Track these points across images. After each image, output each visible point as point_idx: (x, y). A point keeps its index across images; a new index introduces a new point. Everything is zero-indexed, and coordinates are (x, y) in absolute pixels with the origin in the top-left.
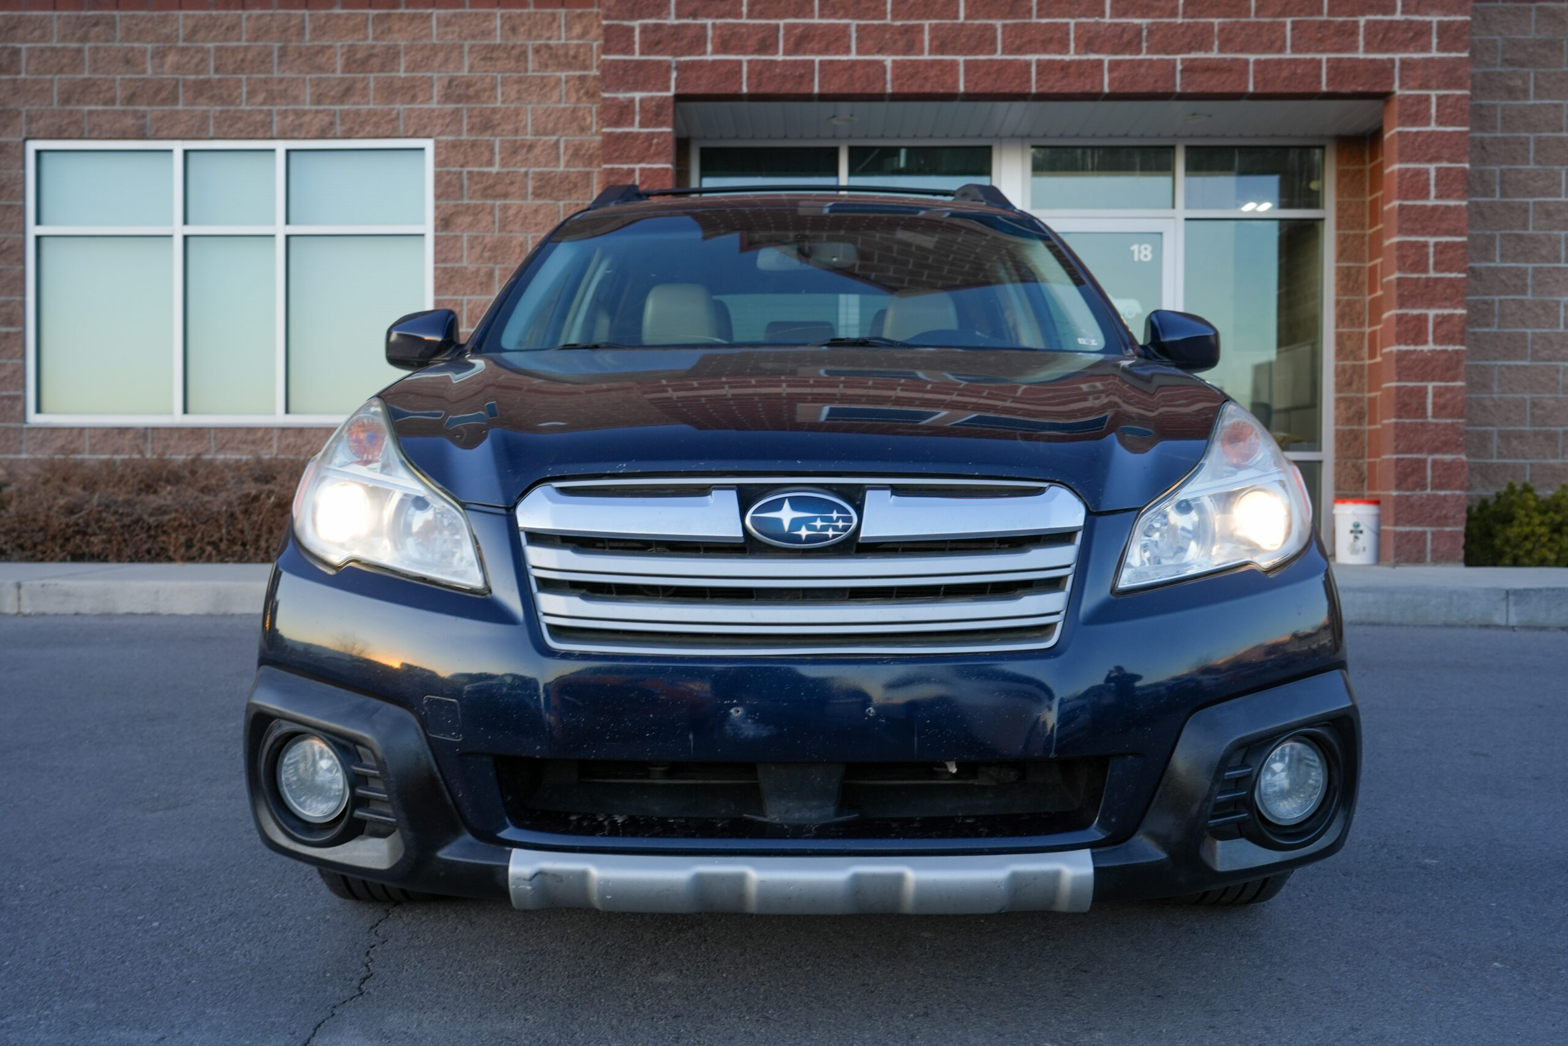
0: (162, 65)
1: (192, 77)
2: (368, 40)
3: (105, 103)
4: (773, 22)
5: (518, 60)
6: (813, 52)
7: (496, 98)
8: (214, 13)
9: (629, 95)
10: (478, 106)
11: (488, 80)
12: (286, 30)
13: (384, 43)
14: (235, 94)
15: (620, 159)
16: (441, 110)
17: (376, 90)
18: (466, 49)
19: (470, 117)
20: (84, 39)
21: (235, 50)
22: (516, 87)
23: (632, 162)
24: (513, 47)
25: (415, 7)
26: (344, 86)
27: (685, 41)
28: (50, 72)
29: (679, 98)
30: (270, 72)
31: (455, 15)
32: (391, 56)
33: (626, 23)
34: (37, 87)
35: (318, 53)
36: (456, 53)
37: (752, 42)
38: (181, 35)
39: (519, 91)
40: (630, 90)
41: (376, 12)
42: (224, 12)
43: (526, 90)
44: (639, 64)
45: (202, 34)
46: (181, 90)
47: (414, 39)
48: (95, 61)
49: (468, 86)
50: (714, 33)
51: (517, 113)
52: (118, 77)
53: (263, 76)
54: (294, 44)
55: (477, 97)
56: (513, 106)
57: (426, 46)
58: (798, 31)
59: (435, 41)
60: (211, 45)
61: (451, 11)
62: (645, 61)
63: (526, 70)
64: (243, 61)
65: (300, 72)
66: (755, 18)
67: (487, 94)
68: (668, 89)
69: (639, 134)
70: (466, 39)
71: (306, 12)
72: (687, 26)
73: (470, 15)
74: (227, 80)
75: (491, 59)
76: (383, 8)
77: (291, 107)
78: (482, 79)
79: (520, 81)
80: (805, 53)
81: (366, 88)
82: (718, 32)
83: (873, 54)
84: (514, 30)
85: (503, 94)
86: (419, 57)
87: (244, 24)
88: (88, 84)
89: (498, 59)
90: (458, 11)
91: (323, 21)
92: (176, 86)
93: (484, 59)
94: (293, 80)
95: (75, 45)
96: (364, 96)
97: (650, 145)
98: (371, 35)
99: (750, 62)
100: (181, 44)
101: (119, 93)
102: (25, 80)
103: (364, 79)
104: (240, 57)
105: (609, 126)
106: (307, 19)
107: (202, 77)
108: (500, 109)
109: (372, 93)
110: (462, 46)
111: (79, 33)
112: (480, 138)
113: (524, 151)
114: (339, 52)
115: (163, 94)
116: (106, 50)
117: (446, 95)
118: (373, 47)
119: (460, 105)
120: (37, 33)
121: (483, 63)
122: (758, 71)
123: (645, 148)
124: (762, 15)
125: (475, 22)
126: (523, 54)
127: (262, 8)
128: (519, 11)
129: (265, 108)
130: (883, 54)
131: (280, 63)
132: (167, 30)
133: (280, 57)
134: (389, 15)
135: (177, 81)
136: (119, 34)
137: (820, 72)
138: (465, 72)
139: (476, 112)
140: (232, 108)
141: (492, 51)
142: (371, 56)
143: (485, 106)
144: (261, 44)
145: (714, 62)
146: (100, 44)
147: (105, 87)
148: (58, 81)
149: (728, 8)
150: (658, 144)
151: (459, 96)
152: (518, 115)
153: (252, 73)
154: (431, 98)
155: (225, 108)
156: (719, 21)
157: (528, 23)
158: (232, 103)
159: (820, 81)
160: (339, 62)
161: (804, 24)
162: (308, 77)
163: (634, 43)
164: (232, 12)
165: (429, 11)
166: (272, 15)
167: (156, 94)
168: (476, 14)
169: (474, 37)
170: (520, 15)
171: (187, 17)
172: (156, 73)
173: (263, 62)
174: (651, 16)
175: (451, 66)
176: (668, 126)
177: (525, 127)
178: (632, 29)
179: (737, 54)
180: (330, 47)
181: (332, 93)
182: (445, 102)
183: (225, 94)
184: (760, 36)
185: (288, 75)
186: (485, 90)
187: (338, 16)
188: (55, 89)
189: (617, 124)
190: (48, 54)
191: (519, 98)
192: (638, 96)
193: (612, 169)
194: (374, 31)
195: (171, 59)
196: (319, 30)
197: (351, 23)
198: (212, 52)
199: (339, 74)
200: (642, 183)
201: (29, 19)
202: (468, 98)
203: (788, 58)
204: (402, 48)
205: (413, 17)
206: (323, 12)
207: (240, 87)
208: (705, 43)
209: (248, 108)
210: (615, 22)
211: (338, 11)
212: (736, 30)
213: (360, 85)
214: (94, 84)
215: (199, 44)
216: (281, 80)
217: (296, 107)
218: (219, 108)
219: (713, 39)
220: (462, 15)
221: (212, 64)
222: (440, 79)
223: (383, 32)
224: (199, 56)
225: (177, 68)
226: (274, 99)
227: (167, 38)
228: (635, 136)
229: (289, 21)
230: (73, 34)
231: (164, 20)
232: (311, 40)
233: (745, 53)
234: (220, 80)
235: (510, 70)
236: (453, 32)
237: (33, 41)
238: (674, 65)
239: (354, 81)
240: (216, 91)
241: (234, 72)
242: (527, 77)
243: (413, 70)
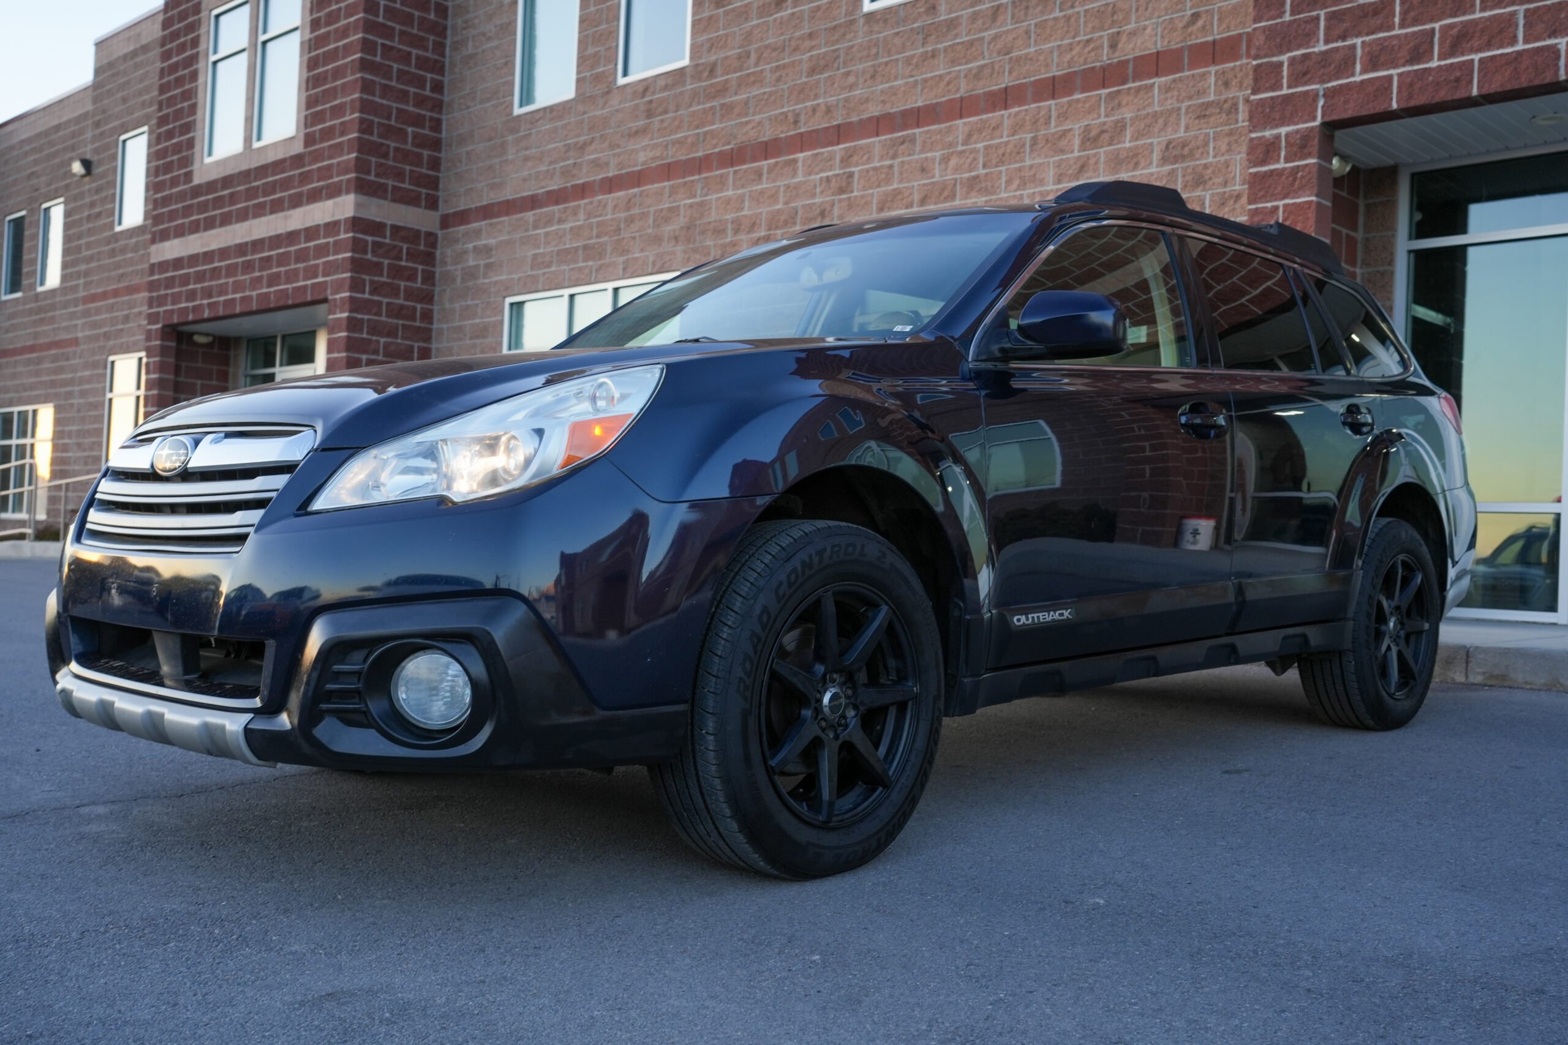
0: (946, 169)
1: (967, 175)
2: (1102, 118)
3: (907, 208)
4: (1428, 27)
5: (1229, 113)
6: (1472, 51)
7: (1208, 153)
8: (984, 117)
9: (1275, 132)
10: (1191, 164)
11: (1202, 137)
12: (1036, 122)
13: (1113, 118)
14: (997, 185)
15: (1265, 198)
16: (1159, 172)
17: (1105, 163)
18: (1183, 110)
19: (1184, 176)
20: (894, 157)
21: (998, 146)
22: (1226, 140)
23: (1275, 200)
24: (1225, 101)
25: (1141, 80)
26: (1079, 164)
27: (1332, 67)
28: (871, 188)
29: (1325, 124)
30: (1023, 161)
31: (1174, 81)
32: (1120, 128)
33: (1275, 59)
34: (864, 201)
35: (1061, 137)
36: (1175, 115)
37: (1404, 54)
38: (960, 141)
39: (1229, 144)
40: (1277, 126)
41: (1107, 91)
42: (991, 115)
43: (1236, 141)
44: (1287, 98)
45: (975, 137)
46: (958, 187)
47: (1138, 110)
48: (901, 174)
49: (1184, 146)
50: (1363, 51)
51: (1227, 164)
52: (916, 184)
53: (1017, 165)
54: (1042, 132)
55: (1191, 155)
56: (1222, 159)
57: (1148, 114)
58: (1455, 31)
59: (1157, 108)
60: (980, 145)
61: (1171, 77)
62: (1292, 94)
63: (1237, 121)
64: (1003, 155)
65: (1046, 157)
66: (1409, 26)
67: (1200, 151)
68: (1314, 119)
69: (1284, 169)
70: (1182, 101)
71: (1052, 102)
72: (1337, 49)
73: (1188, 77)
74: (991, 173)
75: (1205, 116)
76: (1114, 86)
77: (1037, 190)
78: (1196, 137)
79: (1231, 133)
80: (1463, 54)
81: (1097, 163)
82: (1367, 50)
83: (1544, 40)
84: (1226, 84)
85: (1214, 148)
86: (1142, 126)
87: (1006, 122)
88: (897, 193)
89: (1210, 116)
90: (1177, 76)
91: (1066, 107)
92: (955, 185)
93: (1199, 117)
94: (1040, 164)
95: (888, 162)
96: (1096, 170)
97: (1295, 180)
98: (1103, 114)
99: (1400, 75)
100: (960, 148)
101: (916, 197)
102: (856, 197)
103: (1095, 155)
104: (1001, 152)
105: (1254, 166)
106: (1053, 107)
107: (973, 174)
108: (1211, 163)
109: (1102, 166)
110: (1179, 109)
111: (891, 152)
112: (1193, 194)
113: (1232, 202)
114: (1077, 133)
115: (946, 193)
116: (909, 163)
117: (1163, 158)
118: (1104, 124)
119: (1176, 166)
120: (865, 157)
121: (1197, 121)
122: (1408, 83)
123: (1290, 182)
124: (1416, 22)
125: (1192, 83)
126: (1235, 106)
127: (1020, 106)
128: (1231, 65)
129: (1018, 193)
130: (1556, 37)
131: (1031, 151)
132: (950, 139)
133: (1032, 146)
134: (1119, 91)
135: (956, 180)
136: (918, 148)
137: (1480, 71)
138: (1181, 134)
139: (1190, 170)
140: (994, 197)
141: (1206, 109)
142: (1103, 132)
143: (1198, 162)
144: (1017, 137)
145: (1362, 82)
146: (905, 159)
147: (906, 194)
148: (876, 193)
149: (1379, 22)
150: (1303, 177)
151: (1175, 156)
152: (1228, 167)
153: (1010, 164)
154: (1151, 163)
155: (988, 198)
156: (1367, 39)
157: (1239, 75)
158: (994, 193)
159: (1479, 82)
160: (1077, 142)
161: (1462, 22)
162: (1052, 160)
163: (1282, 77)
164: (998, 113)
165: (1152, 81)
166: (1026, 110)
167: (941, 194)
168: (1193, 76)
169: (1190, 98)
170: (1233, 69)
171: (965, 124)
172: (941, 176)
173: (1018, 153)
174: (1299, 48)
175: (1170, 129)
176: (1313, 157)
177: (1234, 178)
178: (1280, 64)
179: (1388, 69)
180: (1070, 130)
181: (1070, 172)
182: (1162, 165)
183: (989, 185)
184: (1412, 44)
185: (1038, 161)
186: (1198, 148)
187: (1078, 100)
188: (875, 201)
189: (1263, 162)
190: (871, 173)
191: (1229, 150)
192: (1284, 130)
193: (1257, 209)
194: (1106, 108)
195: (953, 162)
196: (1063, 116)
197: (1087, 105)
198: (982, 150)
199: (1076, 154)
200: (1285, 219)
201: (861, 147)
202: (1183, 158)
203: (1443, 63)
204: (1128, 121)
205: (1138, 90)
206: (1066, 99)
207: (1000, 178)
208: (1354, 63)
209: (1006, 195)
210: (1264, 60)
211: (1077, 96)
212: (1386, 44)
213: (1092, 161)
214: (900, 193)
215: (973, 146)
216: (1031, 167)
217: (1042, 189)
218: (984, 199)
219: (1361, 58)
220: (1181, 79)
221: (981, 161)
222: (1159, 143)
223: (1113, 109)
224: (973, 155)
225: (957, 169)
226: (1025, 184)
227: (951, 145)
228: (1279, 173)
229: (1039, 113)
230: (887, 154)
231: (949, 130)
232: (1056, 126)
233: (1396, 67)
234: (986, 174)
235: (1222, 124)
236: (1172, 97)
237: (863, 164)
238: (1321, 93)
239: (1088, 158)
240: (983, 185)
241: (997, 166)
242: (1237, 129)
243: (1137, 139)
